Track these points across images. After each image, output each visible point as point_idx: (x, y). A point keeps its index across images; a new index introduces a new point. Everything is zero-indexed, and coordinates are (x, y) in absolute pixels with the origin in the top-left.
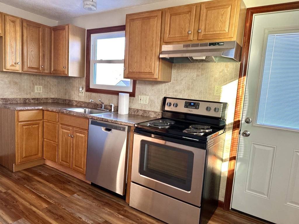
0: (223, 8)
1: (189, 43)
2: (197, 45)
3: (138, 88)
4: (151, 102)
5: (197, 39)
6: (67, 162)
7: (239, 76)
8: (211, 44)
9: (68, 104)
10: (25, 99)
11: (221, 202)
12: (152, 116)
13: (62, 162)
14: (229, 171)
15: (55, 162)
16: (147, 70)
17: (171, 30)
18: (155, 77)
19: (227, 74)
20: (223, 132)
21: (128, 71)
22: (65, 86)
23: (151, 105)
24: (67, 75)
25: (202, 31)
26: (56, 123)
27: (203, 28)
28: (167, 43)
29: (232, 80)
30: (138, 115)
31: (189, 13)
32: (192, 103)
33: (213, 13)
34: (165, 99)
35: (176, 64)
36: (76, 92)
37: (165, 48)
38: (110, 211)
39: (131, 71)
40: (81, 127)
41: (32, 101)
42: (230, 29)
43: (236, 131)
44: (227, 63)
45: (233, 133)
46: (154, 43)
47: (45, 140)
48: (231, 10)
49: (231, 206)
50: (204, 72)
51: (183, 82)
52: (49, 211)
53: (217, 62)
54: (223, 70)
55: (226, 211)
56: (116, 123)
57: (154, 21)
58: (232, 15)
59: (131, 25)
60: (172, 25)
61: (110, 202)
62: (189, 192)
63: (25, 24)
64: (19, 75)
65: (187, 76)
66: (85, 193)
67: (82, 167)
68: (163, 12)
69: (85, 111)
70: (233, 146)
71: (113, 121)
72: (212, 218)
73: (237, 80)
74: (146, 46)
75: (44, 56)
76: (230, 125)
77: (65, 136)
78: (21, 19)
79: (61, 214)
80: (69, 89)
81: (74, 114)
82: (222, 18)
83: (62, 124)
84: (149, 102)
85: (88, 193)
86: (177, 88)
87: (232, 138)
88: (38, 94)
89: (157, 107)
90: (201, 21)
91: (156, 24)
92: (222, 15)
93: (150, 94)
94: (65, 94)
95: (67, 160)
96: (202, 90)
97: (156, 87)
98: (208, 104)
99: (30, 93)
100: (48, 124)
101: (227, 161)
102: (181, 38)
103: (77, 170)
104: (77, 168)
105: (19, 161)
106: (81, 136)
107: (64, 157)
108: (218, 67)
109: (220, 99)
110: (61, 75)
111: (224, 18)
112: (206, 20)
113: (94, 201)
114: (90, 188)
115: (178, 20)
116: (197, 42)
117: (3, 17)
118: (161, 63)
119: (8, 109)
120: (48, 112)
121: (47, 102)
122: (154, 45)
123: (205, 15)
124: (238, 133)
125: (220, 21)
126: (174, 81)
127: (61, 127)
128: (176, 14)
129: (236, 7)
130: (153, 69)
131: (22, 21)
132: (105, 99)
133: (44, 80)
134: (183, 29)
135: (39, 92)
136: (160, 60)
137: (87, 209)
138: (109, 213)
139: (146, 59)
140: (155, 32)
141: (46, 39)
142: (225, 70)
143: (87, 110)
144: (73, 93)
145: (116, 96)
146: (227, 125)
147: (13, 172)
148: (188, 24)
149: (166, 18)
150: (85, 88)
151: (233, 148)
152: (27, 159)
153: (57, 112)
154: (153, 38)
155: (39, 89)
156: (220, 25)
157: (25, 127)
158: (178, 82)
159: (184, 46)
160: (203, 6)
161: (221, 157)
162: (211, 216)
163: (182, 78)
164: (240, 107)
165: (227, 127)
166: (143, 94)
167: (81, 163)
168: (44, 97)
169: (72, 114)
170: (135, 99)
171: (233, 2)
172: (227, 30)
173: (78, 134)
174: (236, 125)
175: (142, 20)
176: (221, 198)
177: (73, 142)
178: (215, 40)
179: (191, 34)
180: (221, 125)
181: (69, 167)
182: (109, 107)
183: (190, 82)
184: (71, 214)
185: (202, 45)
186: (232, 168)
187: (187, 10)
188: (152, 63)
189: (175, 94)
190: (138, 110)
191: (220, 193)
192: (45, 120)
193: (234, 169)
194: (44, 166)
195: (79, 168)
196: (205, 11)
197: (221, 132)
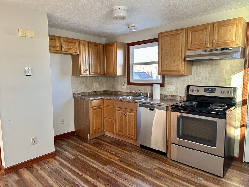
0: (230, 26)
1: (206, 49)
2: (212, 50)
3: (166, 80)
4: (177, 89)
5: (212, 46)
6: (123, 132)
7: (244, 68)
8: (222, 49)
9: (115, 94)
10: (89, 93)
11: (236, 158)
12: (178, 99)
13: (119, 132)
14: (241, 135)
15: (113, 132)
16: (176, 68)
17: (193, 41)
18: (182, 73)
19: (235, 67)
20: (235, 108)
21: (161, 70)
22: (112, 82)
23: (177, 92)
24: (116, 75)
25: (215, 41)
26: (113, 107)
27: (216, 39)
28: (190, 50)
29: (238, 71)
30: (167, 99)
31: (206, 30)
32: (210, 88)
33: (223, 29)
34: (188, 87)
35: (195, 62)
36: (120, 86)
37: (189, 53)
38: (159, 162)
39: (163, 70)
40: (131, 109)
41: (93, 94)
42: (236, 39)
43: (244, 106)
44: (234, 60)
45: (242, 108)
46: (180, 50)
47: (105, 118)
48: (236, 27)
49: (244, 160)
50: (217, 67)
51: (202, 75)
52: (122, 161)
53: (227, 60)
54: (232, 65)
55: (240, 164)
56: (158, 105)
57: (180, 36)
58: (237, 29)
59: (163, 40)
60: (193, 38)
61: (156, 157)
62: (215, 148)
63: (90, 45)
64: (85, 77)
65: (204, 70)
66: (138, 152)
67: (134, 135)
68: (186, 30)
69: (129, 98)
70: (243, 117)
71: (155, 104)
72: (230, 167)
73: (243, 71)
74: (174, 53)
75: (100, 63)
76: (240, 103)
77: (120, 115)
78: (88, 41)
79: (129, 163)
80: (115, 84)
81: (127, 101)
82: (230, 32)
83: (117, 107)
84: (175, 90)
85: (141, 152)
86: (197, 78)
87: (242, 111)
88: (95, 88)
89: (182, 93)
90: (214, 35)
91: (181, 38)
92: (230, 30)
93: (176, 84)
94: (112, 87)
95: (122, 131)
96: (216, 80)
97: (180, 79)
98: (222, 89)
99: (91, 88)
100: (107, 107)
101: (239, 128)
102: (200, 46)
103: (130, 137)
104: (130, 136)
105: (92, 133)
106: (132, 115)
107: (120, 129)
108: (227, 63)
109: (231, 85)
110: (111, 75)
111: (231, 32)
112: (218, 34)
113: (146, 156)
114: (140, 149)
115: (197, 35)
116: (212, 49)
117: (79, 42)
118: (186, 63)
119: (83, 99)
120: (107, 100)
121: (101, 94)
122: (180, 52)
123: (217, 30)
124: (246, 108)
125: (229, 34)
126: (195, 74)
127: (117, 109)
128: (196, 31)
129: (240, 24)
130: (180, 67)
131: (88, 43)
132: (141, 89)
133: (99, 79)
134: (201, 40)
135: (96, 87)
136: (186, 61)
137: (144, 160)
138: (159, 163)
139: (174, 61)
140: (181, 44)
141: (101, 52)
142: (233, 65)
143: (130, 97)
144: (117, 86)
145: (149, 87)
146: (237, 103)
147: (88, 140)
148: (205, 37)
149: (189, 34)
150: (126, 83)
151: (243, 118)
152: (96, 131)
153: (113, 100)
154: (179, 47)
155: (96, 85)
156: (228, 37)
157: (94, 110)
158: (197, 75)
159: (203, 51)
160: (215, 25)
161: (234, 125)
162: (230, 166)
163: (200, 71)
164: (246, 90)
165: (237, 104)
166: (170, 84)
167: (133, 132)
168: (99, 90)
169: (125, 100)
170: (165, 88)
171: (237, 21)
172: (234, 39)
173: (130, 113)
174: (244, 102)
175: (171, 36)
176: (236, 154)
177: (126, 119)
178: (226, 46)
179: (207, 43)
180: (233, 103)
181: (123, 136)
182: (145, 95)
183: (207, 74)
184: (135, 163)
185: (216, 50)
186: (243, 133)
187: (204, 28)
188: (179, 63)
189: (196, 83)
190: (167, 96)
191: (235, 151)
192: (104, 106)
193: (245, 134)
194: (104, 136)
195: (131, 136)
196: (217, 28)
197: (233, 108)
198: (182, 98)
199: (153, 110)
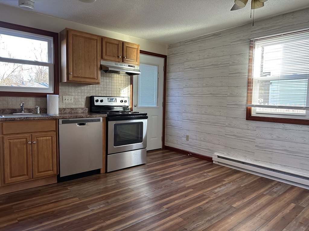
1: (118, 63)
2: (122, 65)
5: (122, 61)
8: (129, 66)
12: (80, 112)
16: (91, 76)
17: (107, 52)
21: (73, 75)
23: (76, 103)
33: (130, 50)
34: (92, 97)
39: (76, 76)
40: (45, 130)
57: (95, 43)
59: (74, 39)
60: (108, 49)
62: (142, 142)
68: (100, 38)
71: (88, 116)
74: (89, 58)
82: (134, 53)
83: (8, 135)
84: (74, 101)
89: (82, 104)
93: (74, 95)
102: (114, 58)
104: (42, 173)
106: (47, 139)
130: (96, 76)
139: (89, 68)
140: (96, 50)
149: (104, 43)
154: (94, 53)
159: (115, 64)
166: (67, 94)
167: (49, 166)
169: (32, 119)
172: (136, 60)
173: (41, 139)
175: (84, 38)
181: (26, 181)
185: (125, 65)
196: (125, 47)
198: (83, 110)
199: (84, 124)
